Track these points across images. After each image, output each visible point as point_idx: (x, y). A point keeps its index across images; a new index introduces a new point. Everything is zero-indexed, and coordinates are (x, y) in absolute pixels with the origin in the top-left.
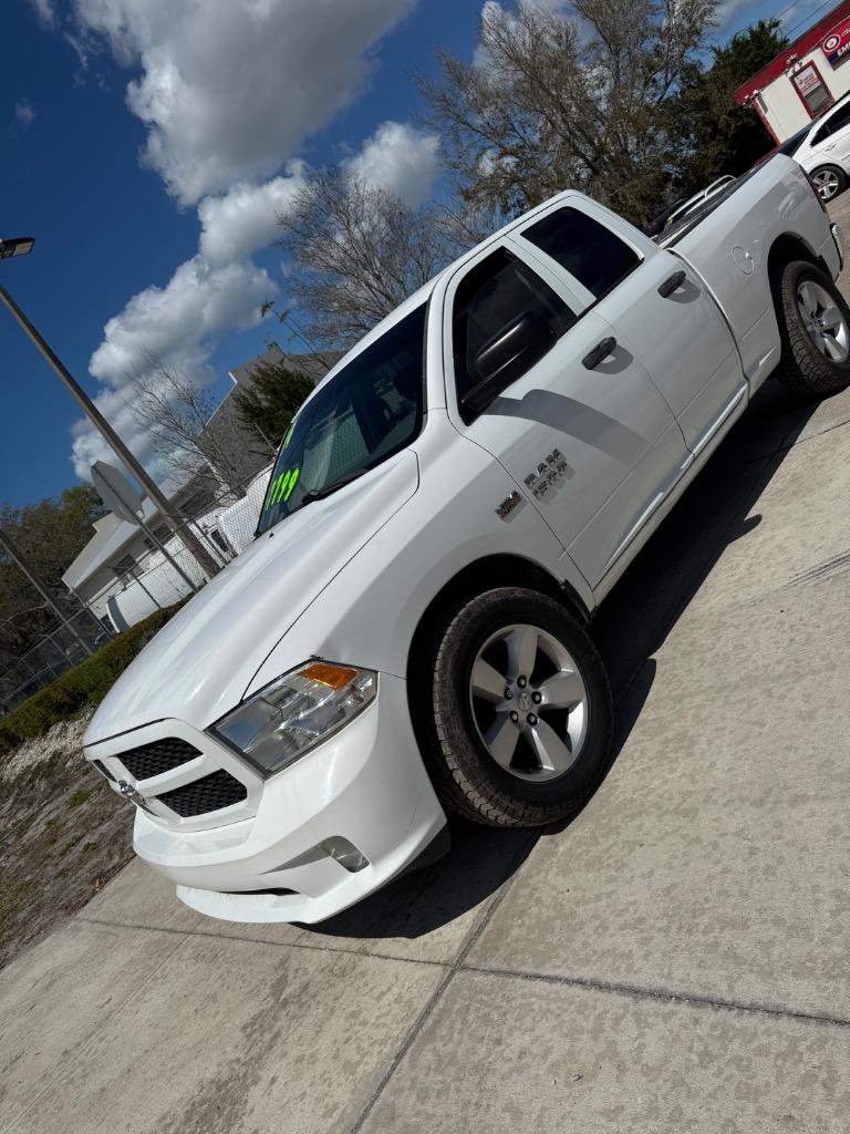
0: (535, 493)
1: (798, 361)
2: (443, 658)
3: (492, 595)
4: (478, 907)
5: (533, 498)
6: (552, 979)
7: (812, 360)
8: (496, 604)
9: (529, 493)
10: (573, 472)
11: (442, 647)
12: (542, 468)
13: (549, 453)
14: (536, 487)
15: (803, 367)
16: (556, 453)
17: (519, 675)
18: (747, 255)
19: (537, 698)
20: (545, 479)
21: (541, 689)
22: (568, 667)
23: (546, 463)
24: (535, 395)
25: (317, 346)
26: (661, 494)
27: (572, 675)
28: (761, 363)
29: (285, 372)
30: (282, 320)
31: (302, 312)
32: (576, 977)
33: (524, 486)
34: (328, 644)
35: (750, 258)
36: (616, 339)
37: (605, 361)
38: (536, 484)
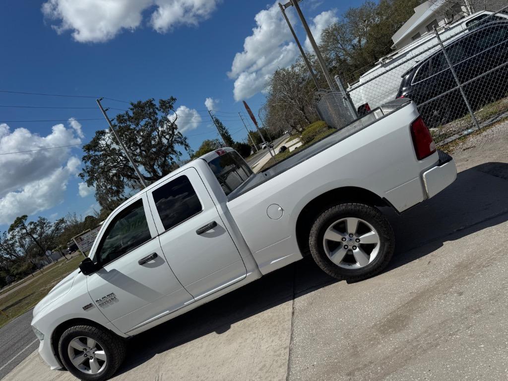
5: (99, 307)
9: (97, 304)
10: (118, 301)
12: (104, 298)
13: (109, 293)
16: (112, 293)
20: (105, 302)
23: (107, 297)
24: (114, 271)
26: (168, 311)
33: (95, 302)
36: (160, 254)
37: (149, 262)
38: (101, 303)
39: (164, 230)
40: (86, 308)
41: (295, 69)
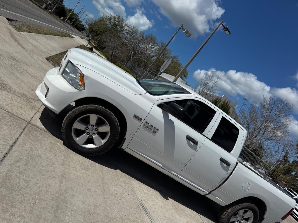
0: (144, 125)
1: (225, 212)
2: (94, 106)
3: (114, 116)
4: (44, 128)
5: (143, 125)
6: (20, 135)
7: (226, 216)
8: (111, 118)
9: (144, 123)
10: (155, 135)
11: (96, 105)
12: (152, 126)
13: (157, 128)
14: (146, 125)
15: (224, 214)
16: (158, 130)
17: (98, 128)
18: (249, 188)
19: (94, 134)
20: (149, 127)
21: (96, 135)
22: (103, 141)
23: (153, 127)
24: (172, 122)
25: (239, 115)
26: (161, 165)
27: (102, 143)
28: (217, 198)
29: (229, 109)
30: (243, 104)
31: (247, 109)
32: (20, 138)
33: (145, 121)
34: (88, 77)
35: (248, 189)
36: (199, 145)
37: (190, 142)
38: (147, 125)
39: (210, 138)
40: (136, 117)
41: (126, 27)
